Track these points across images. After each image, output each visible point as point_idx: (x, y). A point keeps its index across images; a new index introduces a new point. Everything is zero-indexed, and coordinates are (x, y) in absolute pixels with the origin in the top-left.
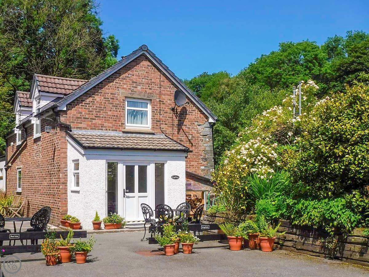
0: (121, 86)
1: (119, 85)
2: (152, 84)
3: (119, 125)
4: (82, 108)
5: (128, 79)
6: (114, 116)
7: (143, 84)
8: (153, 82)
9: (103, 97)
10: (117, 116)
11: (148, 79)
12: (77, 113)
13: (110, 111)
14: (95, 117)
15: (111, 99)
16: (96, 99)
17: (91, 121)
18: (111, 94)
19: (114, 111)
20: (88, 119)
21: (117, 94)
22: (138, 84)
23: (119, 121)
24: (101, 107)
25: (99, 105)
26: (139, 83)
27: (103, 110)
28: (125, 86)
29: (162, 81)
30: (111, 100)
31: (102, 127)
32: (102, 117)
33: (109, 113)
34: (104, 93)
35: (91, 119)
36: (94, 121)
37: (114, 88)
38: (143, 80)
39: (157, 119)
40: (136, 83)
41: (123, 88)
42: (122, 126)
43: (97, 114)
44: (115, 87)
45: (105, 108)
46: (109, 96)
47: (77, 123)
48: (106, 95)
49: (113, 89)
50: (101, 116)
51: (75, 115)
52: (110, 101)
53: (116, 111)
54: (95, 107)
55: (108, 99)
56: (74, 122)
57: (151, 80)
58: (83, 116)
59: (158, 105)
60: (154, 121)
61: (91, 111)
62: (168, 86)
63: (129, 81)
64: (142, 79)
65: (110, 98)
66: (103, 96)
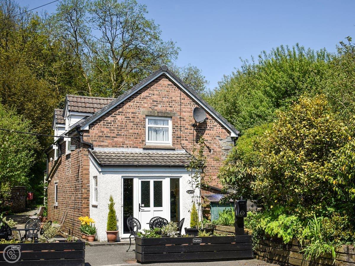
0: (142, 105)
1: (140, 105)
2: (172, 102)
3: (140, 143)
4: (104, 128)
5: (148, 98)
6: (135, 134)
7: (164, 102)
8: (174, 101)
9: (124, 116)
10: (138, 134)
11: (169, 97)
12: (99, 132)
13: (131, 129)
14: (117, 135)
15: (132, 117)
16: (117, 119)
17: (112, 139)
18: (132, 113)
19: (135, 129)
20: (110, 137)
21: (138, 113)
22: (158, 102)
23: (140, 138)
24: (122, 126)
25: (121, 124)
26: (160, 102)
27: (124, 128)
28: (146, 105)
29: (182, 99)
30: (132, 119)
31: (123, 144)
32: (124, 135)
33: (131, 131)
34: (125, 113)
35: (112, 137)
36: (115, 139)
37: (135, 107)
38: (164, 99)
39: (177, 135)
40: (157, 101)
41: (144, 107)
42: (142, 143)
43: (118, 133)
44: (136, 107)
45: (126, 126)
46: (130, 115)
47: (99, 141)
48: (128, 114)
49: (134, 108)
50: (122, 134)
51: (97, 134)
52: (131, 120)
53: (137, 129)
54: (116, 126)
55: (129, 117)
56: (96, 141)
57: (172, 98)
58: (105, 134)
59: (179, 122)
60: (175, 137)
61: (112, 130)
62: (189, 104)
63: (150, 100)
64: (163, 97)
65: (131, 117)
66: (124, 115)
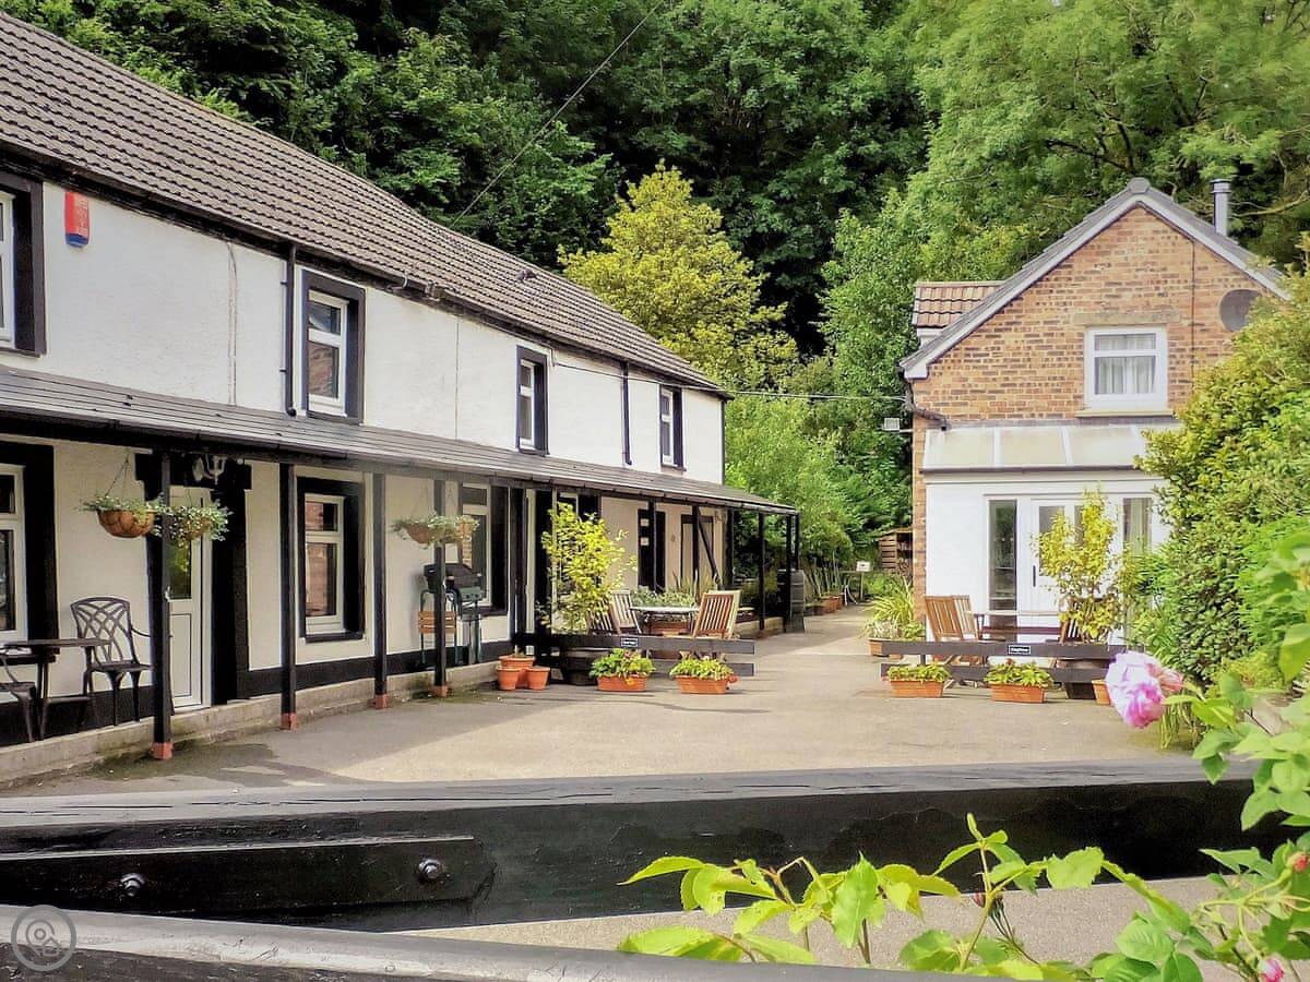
0: (1075, 298)
1: (1068, 298)
2: (1166, 282)
3: (1069, 402)
4: (968, 368)
5: (1093, 276)
6: (1055, 378)
7: (1141, 283)
8: (1172, 276)
9: (1023, 334)
10: (1062, 378)
11: (1155, 267)
12: (954, 380)
13: (1044, 366)
14: (1004, 385)
15: (1046, 335)
16: (1003, 342)
17: (990, 398)
18: (1045, 323)
19: (1053, 365)
20: (983, 392)
21: (1062, 320)
22: (1124, 286)
23: (1069, 390)
24: (1018, 360)
25: (1014, 354)
26: (1127, 284)
27: (1024, 366)
28: (1085, 298)
29: (1199, 269)
30: (1045, 339)
31: (1020, 409)
32: (1021, 385)
33: (1041, 372)
34: (1028, 323)
35: (991, 392)
36: (999, 398)
37: (1053, 306)
38: (1140, 273)
39: (1182, 375)
40: (1120, 284)
41: (1080, 303)
42: (1076, 403)
43: (1007, 379)
44: (1057, 304)
45: (1029, 360)
46: (1042, 329)
47: (955, 405)
48: (1032, 327)
49: (1052, 309)
50: (1018, 382)
51: (949, 386)
52: (1041, 341)
53: (1061, 365)
54: (1001, 362)
55: (1038, 336)
56: (947, 404)
57: (1164, 269)
58: (970, 385)
59: (1188, 337)
60: (1175, 381)
61: (990, 373)
62: (1220, 280)
63: (1097, 282)
64: (1138, 270)
65: (1041, 334)
66: (1024, 329)
